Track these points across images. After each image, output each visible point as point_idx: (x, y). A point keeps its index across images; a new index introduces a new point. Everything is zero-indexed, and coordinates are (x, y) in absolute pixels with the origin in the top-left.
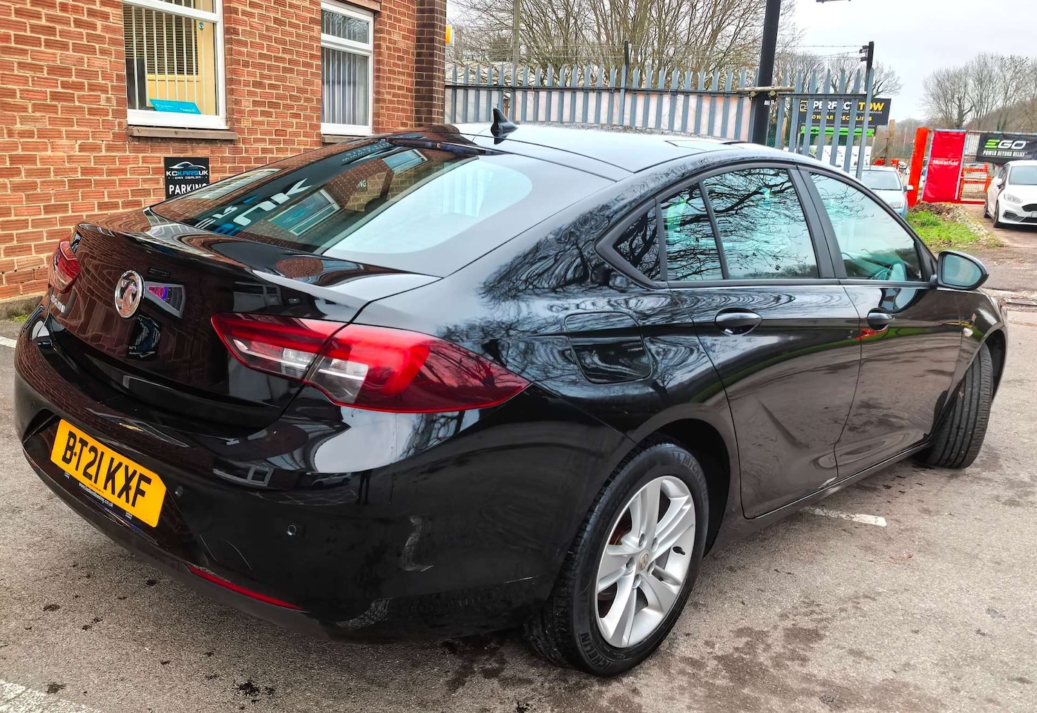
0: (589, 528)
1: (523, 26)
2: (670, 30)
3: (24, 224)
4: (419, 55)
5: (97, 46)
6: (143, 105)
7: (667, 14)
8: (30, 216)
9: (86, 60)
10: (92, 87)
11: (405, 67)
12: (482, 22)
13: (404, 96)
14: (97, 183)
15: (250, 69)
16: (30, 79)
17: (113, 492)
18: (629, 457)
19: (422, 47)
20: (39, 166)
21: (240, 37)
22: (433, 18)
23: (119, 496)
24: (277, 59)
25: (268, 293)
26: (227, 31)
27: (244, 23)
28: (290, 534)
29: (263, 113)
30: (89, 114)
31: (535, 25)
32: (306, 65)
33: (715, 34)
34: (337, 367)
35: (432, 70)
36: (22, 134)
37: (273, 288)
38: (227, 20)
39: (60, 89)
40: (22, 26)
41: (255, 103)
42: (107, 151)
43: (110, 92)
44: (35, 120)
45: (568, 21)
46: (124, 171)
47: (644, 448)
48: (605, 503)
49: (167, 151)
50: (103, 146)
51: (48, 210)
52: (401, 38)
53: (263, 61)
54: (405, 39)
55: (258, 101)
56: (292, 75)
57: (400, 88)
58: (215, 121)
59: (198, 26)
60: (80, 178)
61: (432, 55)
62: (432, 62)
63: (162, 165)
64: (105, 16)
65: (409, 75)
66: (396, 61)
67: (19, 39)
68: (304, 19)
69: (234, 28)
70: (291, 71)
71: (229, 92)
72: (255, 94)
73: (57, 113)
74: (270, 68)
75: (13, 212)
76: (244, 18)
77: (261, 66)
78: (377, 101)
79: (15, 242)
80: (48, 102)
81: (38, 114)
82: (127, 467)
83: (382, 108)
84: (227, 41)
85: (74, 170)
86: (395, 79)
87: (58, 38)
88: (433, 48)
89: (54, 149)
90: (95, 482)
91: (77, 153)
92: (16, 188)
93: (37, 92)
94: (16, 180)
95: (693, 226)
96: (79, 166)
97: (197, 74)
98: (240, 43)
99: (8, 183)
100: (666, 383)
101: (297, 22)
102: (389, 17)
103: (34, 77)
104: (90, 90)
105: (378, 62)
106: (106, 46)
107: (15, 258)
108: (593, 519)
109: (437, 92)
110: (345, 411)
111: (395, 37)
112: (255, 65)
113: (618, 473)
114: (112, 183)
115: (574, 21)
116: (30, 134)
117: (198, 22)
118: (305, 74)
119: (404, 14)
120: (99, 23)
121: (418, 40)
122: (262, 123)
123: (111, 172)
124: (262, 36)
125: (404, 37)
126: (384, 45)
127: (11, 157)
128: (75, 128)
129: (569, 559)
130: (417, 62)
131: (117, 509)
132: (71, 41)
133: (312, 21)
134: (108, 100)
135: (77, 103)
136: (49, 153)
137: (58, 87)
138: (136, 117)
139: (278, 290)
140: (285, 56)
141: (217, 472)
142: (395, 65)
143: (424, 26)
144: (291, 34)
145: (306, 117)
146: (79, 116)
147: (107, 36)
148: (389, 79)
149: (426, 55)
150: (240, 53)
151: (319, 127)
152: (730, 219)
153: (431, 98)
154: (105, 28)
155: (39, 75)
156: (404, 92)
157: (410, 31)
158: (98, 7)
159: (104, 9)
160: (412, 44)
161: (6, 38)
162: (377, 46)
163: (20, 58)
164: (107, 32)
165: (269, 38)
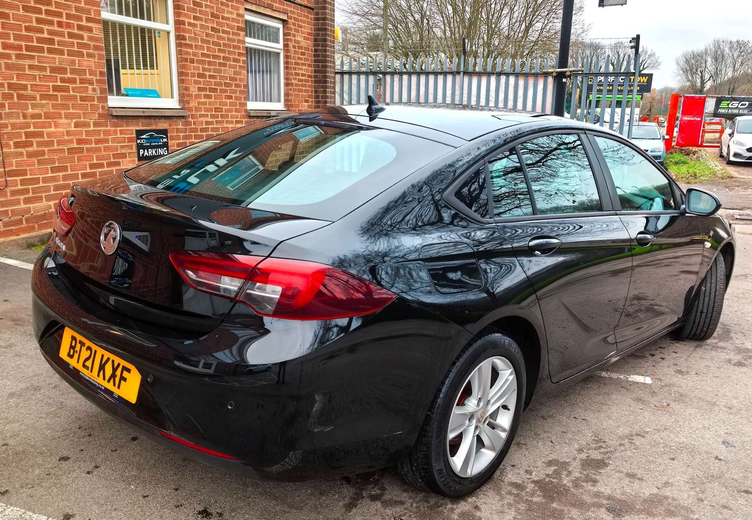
0: (441, 396)
1: (390, 26)
2: (496, 27)
3: (37, 181)
4: (316, 51)
5: (85, 51)
6: (119, 93)
7: (493, 16)
8: (41, 175)
9: (77, 62)
10: (82, 81)
11: (305, 60)
12: (361, 24)
13: (306, 81)
14: (88, 150)
15: (195, 65)
16: (37, 77)
17: (104, 379)
18: (469, 344)
19: (318, 45)
20: (46, 139)
21: (188, 42)
22: (325, 24)
23: (109, 381)
24: (215, 57)
25: (210, 237)
26: (178, 37)
27: (189, 32)
28: (230, 408)
29: (206, 96)
30: (81, 101)
31: (399, 25)
32: (235, 60)
33: (527, 29)
34: (259, 288)
35: (326, 61)
36: (34, 116)
37: (213, 233)
38: (177, 29)
39: (59, 83)
40: (30, 39)
41: (200, 89)
42: (94, 126)
43: (95, 84)
44: (42, 106)
45: (422, 21)
46: (107, 141)
47: (480, 338)
48: (452, 377)
49: (138, 125)
50: (91, 123)
51: (54, 170)
52: (303, 38)
53: (205, 59)
54: (306, 40)
55: (202, 88)
56: (225, 68)
57: (303, 75)
58: (171, 103)
59: (157, 34)
60: (76, 146)
61: (325, 51)
62: (326, 56)
63: (134, 135)
64: (90, 30)
65: (309, 65)
66: (300, 56)
67: (28, 48)
68: (232, 27)
69: (183, 35)
70: (225, 65)
71: (181, 81)
72: (199, 83)
73: (57, 100)
74: (210, 63)
75: (28, 172)
76: (190, 28)
77: (203, 62)
78: (287, 85)
79: (31, 194)
80: (51, 93)
81: (44, 102)
82: (113, 361)
83: (291, 89)
84: (178, 45)
85: (71, 141)
86: (300, 69)
87: (56, 46)
88: (326, 46)
89: (56, 126)
90: (91, 371)
91: (73, 129)
92: (30, 155)
93: (43, 86)
94: (30, 149)
95: (513, 175)
96: (74, 138)
97: (157, 69)
98: (187, 45)
99: (24, 152)
100: (494, 289)
101: (228, 30)
102: (294, 24)
103: (40, 75)
104: (81, 83)
105: (286, 57)
106: (91, 51)
107: (31, 205)
108: (444, 389)
109: (330, 77)
110: (266, 320)
111: (299, 39)
112: (199, 62)
113: (461, 356)
114: (99, 149)
115: (427, 22)
116: (39, 116)
117: (156, 32)
118: (235, 67)
119: (304, 22)
120: (86, 35)
121: (315, 40)
122: (205, 103)
123: (98, 142)
124: (203, 41)
125: (305, 38)
126: (291, 44)
127: (26, 133)
128: (71, 111)
129: (428, 419)
130: (315, 56)
131: (107, 391)
132: (66, 49)
133: (239, 28)
134: (94, 90)
135: (72, 93)
136: (53, 129)
137: (57, 82)
138: (114, 101)
139: (217, 235)
140: (220, 54)
141: (176, 363)
142: (299, 58)
143: (319, 30)
144: (223, 39)
145: (237, 98)
146: (73, 102)
147: (92, 44)
149: (321, 51)
150: (188, 53)
151: (246, 104)
152: (539, 169)
153: (326, 82)
154: (90, 38)
155: (44, 73)
156: (306, 78)
157: (309, 34)
158: (84, 23)
159: (89, 24)
160: (310, 43)
161: (19, 48)
162: (286, 46)
163: (30, 62)
164: (92, 41)
165: (208, 42)
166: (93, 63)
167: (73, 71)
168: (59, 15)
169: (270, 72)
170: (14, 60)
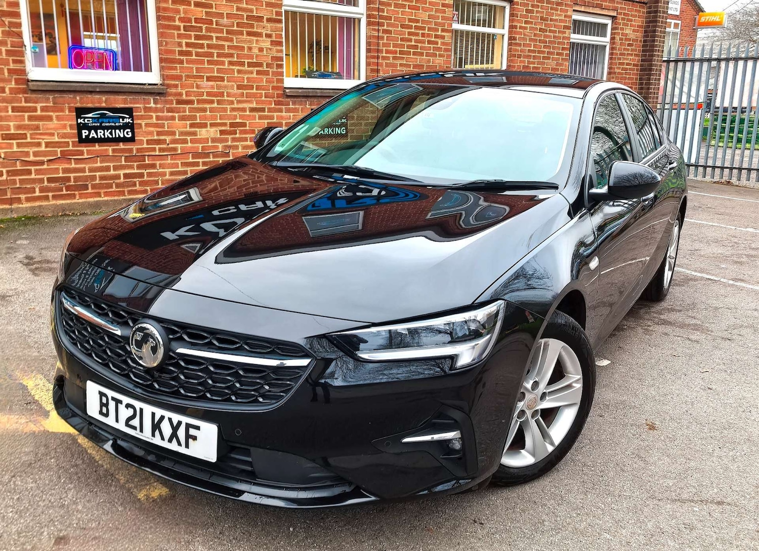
4: (645, 41)
5: (438, 53)
9: (432, 60)
11: (632, 50)
13: (633, 70)
15: (522, 59)
19: (647, 36)
21: (517, 42)
22: (656, 17)
26: (510, 38)
27: (520, 33)
32: (558, 54)
35: (653, 51)
38: (510, 32)
40: (403, 46)
52: (632, 31)
53: (531, 54)
54: (635, 32)
56: (548, 61)
57: (628, 64)
59: (494, 37)
62: (653, 46)
64: (443, 37)
65: (636, 55)
66: (626, 47)
67: (401, 53)
68: (559, 27)
69: (514, 37)
70: (548, 58)
74: (535, 57)
76: (520, 30)
77: (528, 57)
83: (613, 77)
84: (510, 44)
86: (624, 59)
98: (516, 44)
101: (555, 29)
102: (623, 19)
105: (612, 49)
106: (442, 52)
109: (656, 65)
111: (627, 32)
112: (525, 57)
117: (494, 35)
119: (635, 16)
120: (440, 41)
121: (646, 32)
124: (531, 40)
126: (617, 37)
130: (643, 46)
133: (566, 27)
140: (545, 50)
142: (625, 49)
143: (650, 22)
144: (550, 37)
147: (443, 47)
148: (619, 59)
149: (650, 41)
150: (517, 51)
154: (443, 44)
156: (631, 67)
157: (638, 26)
158: (439, 33)
159: (443, 34)
160: (640, 35)
161: (395, 52)
162: (613, 39)
163: (401, 62)
164: (443, 46)
165: (535, 40)
166: (442, 61)
168: (424, 28)
169: (595, 62)
170: (391, 60)
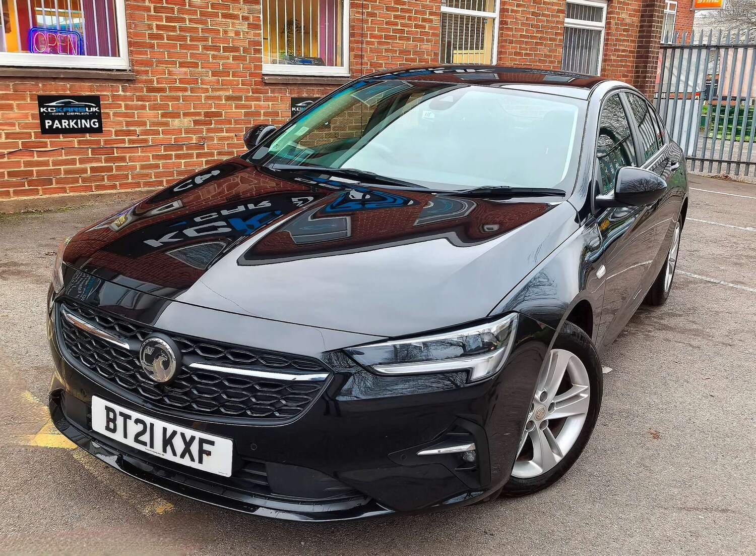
4: (641, 26)
5: (425, 38)
9: (419, 46)
11: (628, 36)
13: (627, 56)
15: (513, 45)
19: (644, 21)
21: (509, 26)
22: (654, 1)
24: (532, 37)
26: (501, 23)
27: (512, 17)
32: (551, 39)
38: (501, 16)
52: (628, 16)
53: (523, 39)
54: (632, 17)
56: (541, 47)
57: (623, 51)
59: (485, 21)
64: (431, 21)
65: (633, 41)
66: (622, 32)
67: (387, 37)
69: (506, 21)
70: (541, 44)
74: (527, 43)
76: (512, 14)
78: (604, 61)
84: (501, 29)
86: (620, 45)
98: (508, 29)
101: (548, 13)
102: (619, 3)
105: (607, 34)
106: (430, 37)
109: (653, 52)
111: (623, 16)
112: (517, 42)
117: (484, 19)
120: (427, 25)
121: (642, 16)
124: (523, 24)
125: (630, 15)
126: (613, 22)
130: (640, 32)
132: (413, 36)
133: (559, 11)
140: (538, 35)
142: (621, 35)
143: (647, 6)
144: (543, 21)
147: (431, 32)
149: (646, 26)
150: (508, 35)
154: (430, 28)
155: (394, 55)
156: (628, 54)
157: (635, 10)
158: (427, 16)
159: (431, 17)
160: (636, 20)
161: (380, 37)
162: (608, 23)
163: (386, 47)
164: (431, 30)
165: (528, 25)
166: (430, 47)
167: (415, 53)
168: (409, 11)
169: (590, 49)
170: (376, 46)
